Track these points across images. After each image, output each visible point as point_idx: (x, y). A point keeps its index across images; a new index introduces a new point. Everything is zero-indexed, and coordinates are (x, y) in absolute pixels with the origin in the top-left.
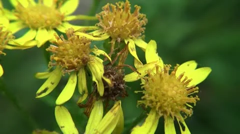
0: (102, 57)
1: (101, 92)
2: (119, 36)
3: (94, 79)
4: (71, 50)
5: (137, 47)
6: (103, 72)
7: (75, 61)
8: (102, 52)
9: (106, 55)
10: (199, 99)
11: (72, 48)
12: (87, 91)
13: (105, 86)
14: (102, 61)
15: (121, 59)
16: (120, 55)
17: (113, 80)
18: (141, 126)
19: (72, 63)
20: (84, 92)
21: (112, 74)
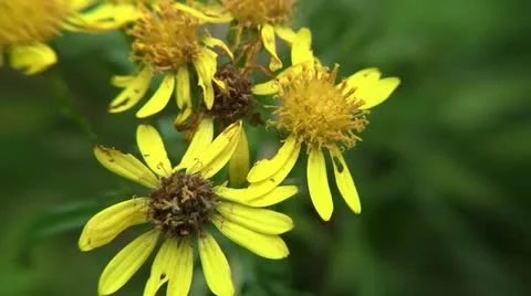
0: (216, 49)
1: (210, 102)
2: (249, 18)
3: (201, 83)
4: (166, 34)
5: (277, 39)
6: (215, 71)
7: (170, 52)
8: (218, 42)
9: (225, 47)
10: (367, 122)
11: (166, 30)
12: (190, 105)
13: (216, 93)
14: (215, 55)
15: (249, 56)
16: (248, 48)
17: (229, 84)
18: (270, 158)
19: (166, 55)
20: (185, 106)
21: (231, 76)
